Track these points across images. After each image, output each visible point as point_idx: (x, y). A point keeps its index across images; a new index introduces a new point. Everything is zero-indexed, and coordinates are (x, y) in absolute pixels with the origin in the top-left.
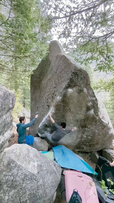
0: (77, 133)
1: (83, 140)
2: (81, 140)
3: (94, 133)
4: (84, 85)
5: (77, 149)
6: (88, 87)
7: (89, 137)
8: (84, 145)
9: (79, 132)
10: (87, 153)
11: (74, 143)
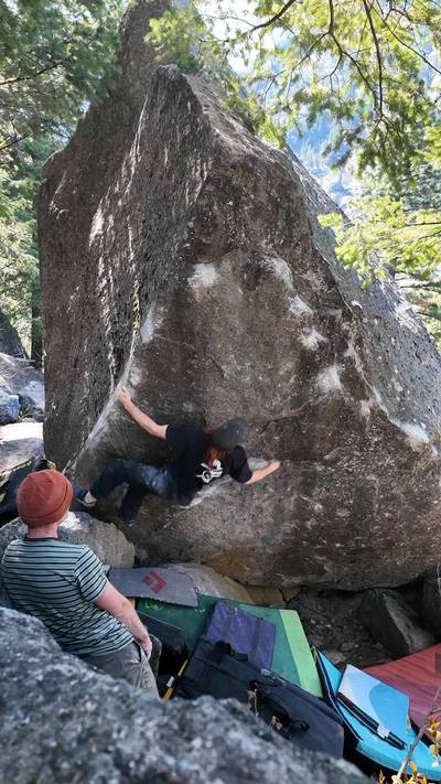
0: (271, 490)
1: (309, 524)
2: (304, 528)
3: (363, 492)
4: (272, 241)
5: (289, 574)
6: (299, 251)
7: (342, 513)
8: (321, 552)
9: (286, 485)
10: (346, 595)
11: (264, 539)
